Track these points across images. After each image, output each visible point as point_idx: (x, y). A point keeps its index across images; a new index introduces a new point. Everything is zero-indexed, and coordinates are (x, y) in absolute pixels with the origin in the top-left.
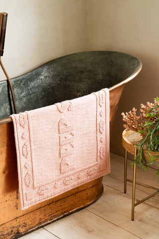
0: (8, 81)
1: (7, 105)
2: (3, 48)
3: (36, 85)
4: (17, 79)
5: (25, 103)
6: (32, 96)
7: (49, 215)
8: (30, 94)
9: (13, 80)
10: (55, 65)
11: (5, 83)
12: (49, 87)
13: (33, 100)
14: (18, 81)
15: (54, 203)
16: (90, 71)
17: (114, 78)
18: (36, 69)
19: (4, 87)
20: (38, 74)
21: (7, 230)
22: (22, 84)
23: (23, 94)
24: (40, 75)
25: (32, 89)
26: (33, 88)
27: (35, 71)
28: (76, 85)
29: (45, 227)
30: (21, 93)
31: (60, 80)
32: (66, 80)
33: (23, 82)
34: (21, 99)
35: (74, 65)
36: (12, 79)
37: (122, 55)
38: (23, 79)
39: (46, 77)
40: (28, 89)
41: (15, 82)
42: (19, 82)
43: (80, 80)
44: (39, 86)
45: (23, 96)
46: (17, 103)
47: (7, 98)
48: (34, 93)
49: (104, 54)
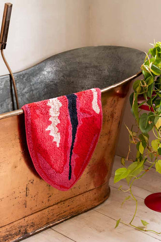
0: (10, 75)
1: (9, 101)
2: (6, 41)
3: (39, 81)
4: (19, 73)
5: (27, 99)
6: (35, 92)
7: (57, 215)
8: (32, 90)
9: (16, 75)
10: (58, 60)
11: (7, 77)
12: (51, 83)
13: (35, 97)
14: (20, 75)
15: (62, 203)
16: (96, 67)
17: (121, 74)
18: (38, 64)
19: (6, 81)
20: (41, 70)
21: (15, 229)
22: (24, 79)
23: (26, 90)
24: (43, 70)
25: (35, 85)
26: (35, 83)
27: (37, 66)
28: (80, 82)
29: (53, 228)
30: (24, 89)
31: (63, 76)
32: (69, 76)
33: (26, 77)
34: (23, 95)
35: (78, 60)
36: (14, 73)
37: (129, 50)
38: (26, 74)
39: (49, 72)
40: (31, 85)
41: (17, 76)
42: (21, 77)
43: (85, 77)
44: (42, 82)
45: (25, 92)
46: (19, 99)
47: (10, 94)
48: (36, 89)
49: (110, 49)
